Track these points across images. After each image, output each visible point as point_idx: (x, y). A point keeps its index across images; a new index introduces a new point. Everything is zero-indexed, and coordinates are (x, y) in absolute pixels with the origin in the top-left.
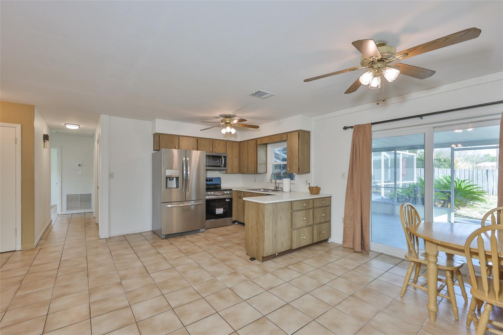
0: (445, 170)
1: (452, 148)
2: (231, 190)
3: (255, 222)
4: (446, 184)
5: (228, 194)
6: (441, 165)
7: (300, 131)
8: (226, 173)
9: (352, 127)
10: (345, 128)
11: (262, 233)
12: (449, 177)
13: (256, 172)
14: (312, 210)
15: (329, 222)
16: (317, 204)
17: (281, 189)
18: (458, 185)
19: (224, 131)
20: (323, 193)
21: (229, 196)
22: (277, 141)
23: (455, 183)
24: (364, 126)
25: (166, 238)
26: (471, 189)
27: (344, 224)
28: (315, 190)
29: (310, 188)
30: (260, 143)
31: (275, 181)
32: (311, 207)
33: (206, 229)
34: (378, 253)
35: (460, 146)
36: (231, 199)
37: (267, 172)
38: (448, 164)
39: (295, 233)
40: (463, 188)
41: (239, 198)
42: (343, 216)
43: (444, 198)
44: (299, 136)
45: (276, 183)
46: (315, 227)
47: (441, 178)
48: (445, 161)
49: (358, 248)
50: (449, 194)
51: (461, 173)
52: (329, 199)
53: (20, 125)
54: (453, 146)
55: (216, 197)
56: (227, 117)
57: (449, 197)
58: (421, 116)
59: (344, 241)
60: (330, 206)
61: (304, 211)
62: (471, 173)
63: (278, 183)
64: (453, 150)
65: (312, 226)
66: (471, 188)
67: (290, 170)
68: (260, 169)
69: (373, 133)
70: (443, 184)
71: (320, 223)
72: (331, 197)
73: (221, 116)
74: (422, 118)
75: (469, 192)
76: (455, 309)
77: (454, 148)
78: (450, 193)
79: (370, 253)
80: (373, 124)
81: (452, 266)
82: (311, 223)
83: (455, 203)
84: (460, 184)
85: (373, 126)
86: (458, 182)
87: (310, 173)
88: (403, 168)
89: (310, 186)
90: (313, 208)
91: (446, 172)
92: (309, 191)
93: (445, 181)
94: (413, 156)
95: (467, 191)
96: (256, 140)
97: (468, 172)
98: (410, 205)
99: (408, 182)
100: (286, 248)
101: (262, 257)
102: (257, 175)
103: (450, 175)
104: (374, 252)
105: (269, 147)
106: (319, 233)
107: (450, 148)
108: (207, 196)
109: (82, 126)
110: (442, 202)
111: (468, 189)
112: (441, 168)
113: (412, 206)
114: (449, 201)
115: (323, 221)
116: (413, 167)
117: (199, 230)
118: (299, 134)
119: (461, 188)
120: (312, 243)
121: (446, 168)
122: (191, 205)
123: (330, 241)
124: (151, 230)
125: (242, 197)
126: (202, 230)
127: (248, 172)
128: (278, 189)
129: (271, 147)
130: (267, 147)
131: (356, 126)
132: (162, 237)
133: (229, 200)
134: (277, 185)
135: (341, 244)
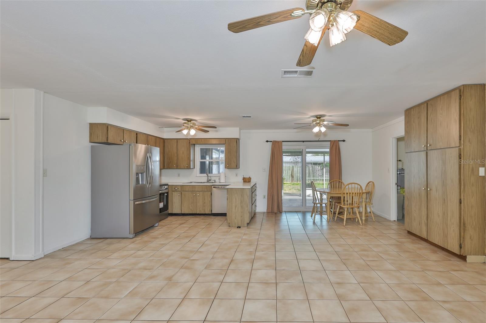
2: (168, 184)
3: (239, 202)
5: (166, 188)
7: (237, 139)
9: (271, 141)
10: (267, 141)
11: (247, 207)
13: (189, 168)
17: (214, 181)
21: (166, 191)
22: (214, 143)
24: (278, 142)
25: (135, 236)
28: (247, 180)
29: (243, 179)
34: (286, 211)
36: (168, 193)
37: (195, 168)
39: (253, 206)
41: (175, 191)
44: (237, 142)
49: (275, 211)
56: (189, 121)
58: (303, 141)
59: (267, 209)
63: (211, 177)
67: (229, 166)
68: (192, 165)
69: (283, 146)
71: (255, 200)
80: (283, 141)
85: (283, 142)
87: (240, 168)
96: (189, 140)
101: (247, 223)
102: (190, 170)
108: (160, 190)
123: (256, 211)
124: (89, 236)
125: (178, 190)
126: (157, 225)
127: (177, 167)
128: (210, 181)
129: (197, 147)
130: (195, 146)
131: (273, 141)
132: (131, 236)
133: (166, 194)
134: (210, 178)
135: (266, 211)
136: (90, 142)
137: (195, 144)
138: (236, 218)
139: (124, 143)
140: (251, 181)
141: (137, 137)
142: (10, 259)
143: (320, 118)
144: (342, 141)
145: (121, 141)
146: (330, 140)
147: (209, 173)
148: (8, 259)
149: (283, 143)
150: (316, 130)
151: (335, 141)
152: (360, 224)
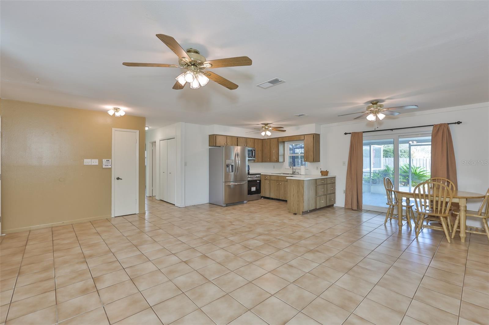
0: (405, 159)
1: (410, 144)
2: (260, 174)
3: (296, 191)
4: (406, 170)
5: (258, 177)
6: (402, 155)
7: (314, 134)
8: (254, 162)
9: (350, 133)
10: (346, 134)
11: (302, 197)
12: (408, 165)
13: (277, 161)
14: (326, 185)
15: (334, 193)
16: (329, 182)
17: (297, 173)
18: (414, 171)
19: (263, 134)
20: (330, 175)
21: (259, 179)
22: (296, 140)
23: (412, 169)
24: (358, 133)
25: (226, 206)
26: (424, 174)
27: (346, 194)
28: (324, 173)
29: (321, 172)
30: (281, 141)
31: (293, 168)
32: (326, 183)
33: (248, 201)
34: (367, 210)
35: (415, 143)
36: (260, 181)
37: (284, 161)
38: (407, 154)
39: (318, 198)
40: (418, 173)
41: (266, 180)
42: (345, 189)
43: (405, 181)
44: (313, 138)
45: (293, 169)
46: (328, 196)
47: (402, 166)
48: (405, 152)
49: (355, 207)
50: (408, 178)
51: (417, 161)
52: (334, 178)
53: (138, 131)
54: (410, 142)
55: (252, 179)
56: (266, 125)
57: (408, 180)
58: (392, 130)
59: (346, 205)
60: (335, 183)
61: (323, 186)
62: (425, 162)
63: (295, 169)
64: (410, 146)
65: (326, 195)
66: (425, 172)
67: (306, 160)
68: (281, 159)
69: (363, 137)
70: (404, 170)
71: (330, 194)
72: (335, 177)
73: (262, 124)
74: (392, 131)
75: (422, 176)
76: (410, 225)
77: (411, 144)
78: (408, 176)
79: (363, 210)
80: (363, 132)
81: (409, 205)
82: (326, 193)
83: (412, 184)
84: (416, 170)
85: (363, 133)
86: (414, 168)
87: (320, 161)
88: (373, 158)
89: (322, 170)
90: (327, 184)
91: (406, 161)
92: (320, 174)
93: (405, 168)
94: (380, 148)
95: (421, 175)
96: (278, 138)
97: (422, 161)
98: (388, 179)
99: (378, 169)
100: (313, 207)
101: (302, 212)
102: (278, 163)
103: (409, 163)
104: (364, 210)
105: (286, 144)
106: (330, 200)
107: (408, 144)
109: (150, 127)
110: (403, 183)
111: (421, 173)
112: (402, 158)
113: (389, 179)
114: (408, 183)
115: (331, 192)
116: (380, 157)
117: (243, 202)
118: (313, 136)
119: (417, 173)
120: (326, 206)
121: (405, 158)
122: (231, 185)
123: (335, 205)
124: (208, 202)
125: (268, 179)
126: (245, 202)
127: (270, 161)
128: (294, 173)
129: (287, 144)
130: (284, 143)
131: (353, 133)
132: (224, 205)
133: (259, 181)
134: (294, 171)
135: (344, 207)
136: (209, 146)
137: (284, 142)
138: (293, 206)
139: (228, 145)
140: (328, 175)
141: (237, 140)
142: (175, 205)
143: (376, 104)
144: (455, 123)
145: (225, 144)
146: (433, 124)
147: (294, 166)
148: (174, 205)
149: (363, 135)
150: (371, 118)
151: (441, 125)
152: (447, 240)
